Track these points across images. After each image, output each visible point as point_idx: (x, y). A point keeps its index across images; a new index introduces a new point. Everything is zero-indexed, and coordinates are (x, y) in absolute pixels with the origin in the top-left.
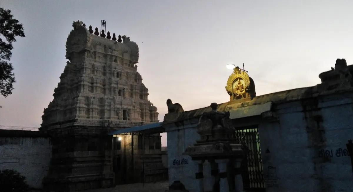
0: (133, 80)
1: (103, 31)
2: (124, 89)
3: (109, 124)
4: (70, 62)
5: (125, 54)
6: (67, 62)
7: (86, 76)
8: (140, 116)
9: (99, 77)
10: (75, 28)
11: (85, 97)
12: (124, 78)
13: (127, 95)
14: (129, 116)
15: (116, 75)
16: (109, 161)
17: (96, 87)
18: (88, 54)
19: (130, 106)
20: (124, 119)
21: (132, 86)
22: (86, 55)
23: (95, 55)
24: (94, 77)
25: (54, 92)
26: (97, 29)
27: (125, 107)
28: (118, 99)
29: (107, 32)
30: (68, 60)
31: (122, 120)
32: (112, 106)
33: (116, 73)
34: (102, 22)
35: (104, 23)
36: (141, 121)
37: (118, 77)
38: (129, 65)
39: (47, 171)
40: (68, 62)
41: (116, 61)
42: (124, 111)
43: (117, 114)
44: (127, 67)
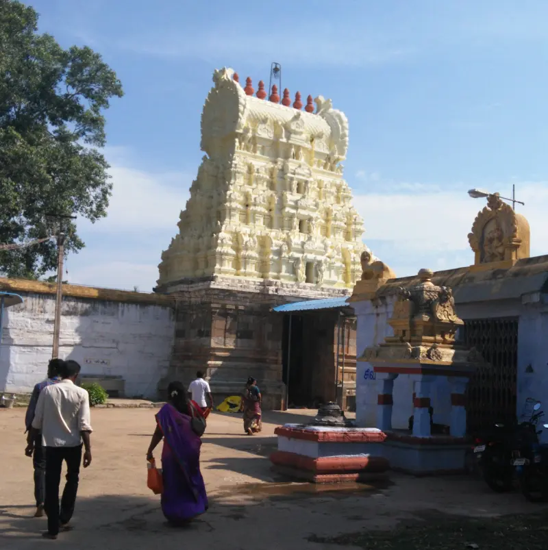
0: (332, 199)
1: (274, 89)
2: (310, 219)
3: (277, 291)
4: (208, 158)
5: (316, 141)
6: (202, 157)
7: (236, 191)
8: (341, 276)
9: (260, 192)
10: (217, 85)
11: (232, 233)
12: (312, 195)
13: (317, 232)
14: (317, 275)
15: (295, 187)
16: (276, 362)
17: (255, 212)
18: (240, 143)
19: (322, 254)
20: (307, 281)
21: (328, 212)
22: (237, 144)
23: (255, 145)
24: (250, 190)
25: (180, 220)
26: (261, 85)
27: (310, 257)
28: (297, 238)
29: (283, 90)
30: (204, 153)
31: (303, 283)
32: (284, 254)
33: (295, 182)
34: (274, 67)
35: (276, 70)
36: (342, 288)
37: (298, 191)
38: (325, 167)
39: (165, 367)
40: (204, 158)
41: (296, 156)
42: (309, 265)
43: (294, 270)
44: (322, 168)
